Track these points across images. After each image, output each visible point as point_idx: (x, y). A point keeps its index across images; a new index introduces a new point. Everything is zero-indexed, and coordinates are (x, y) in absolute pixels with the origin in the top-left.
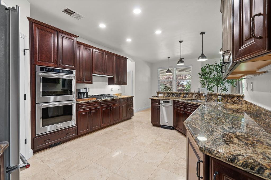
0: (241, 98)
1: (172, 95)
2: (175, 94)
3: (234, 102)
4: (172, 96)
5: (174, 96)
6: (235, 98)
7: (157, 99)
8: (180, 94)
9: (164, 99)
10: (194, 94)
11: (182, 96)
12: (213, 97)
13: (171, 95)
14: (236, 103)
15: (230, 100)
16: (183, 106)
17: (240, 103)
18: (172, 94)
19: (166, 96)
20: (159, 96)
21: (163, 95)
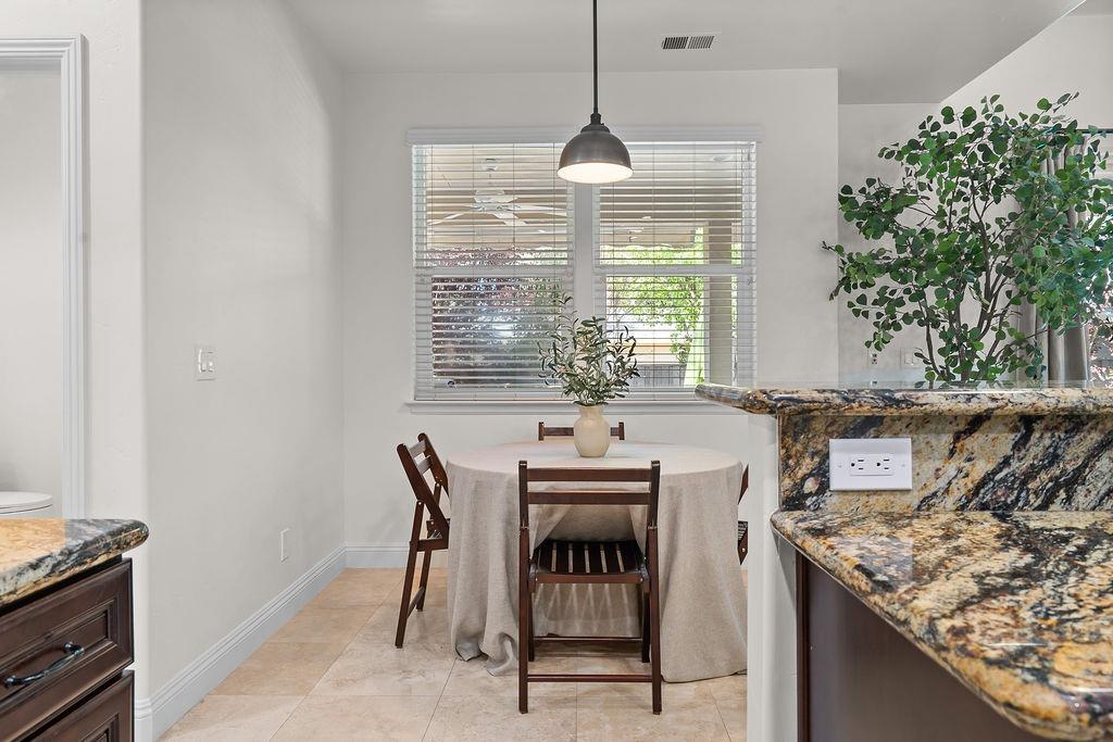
19: (986, 495)
20: (824, 487)
21: (929, 467)
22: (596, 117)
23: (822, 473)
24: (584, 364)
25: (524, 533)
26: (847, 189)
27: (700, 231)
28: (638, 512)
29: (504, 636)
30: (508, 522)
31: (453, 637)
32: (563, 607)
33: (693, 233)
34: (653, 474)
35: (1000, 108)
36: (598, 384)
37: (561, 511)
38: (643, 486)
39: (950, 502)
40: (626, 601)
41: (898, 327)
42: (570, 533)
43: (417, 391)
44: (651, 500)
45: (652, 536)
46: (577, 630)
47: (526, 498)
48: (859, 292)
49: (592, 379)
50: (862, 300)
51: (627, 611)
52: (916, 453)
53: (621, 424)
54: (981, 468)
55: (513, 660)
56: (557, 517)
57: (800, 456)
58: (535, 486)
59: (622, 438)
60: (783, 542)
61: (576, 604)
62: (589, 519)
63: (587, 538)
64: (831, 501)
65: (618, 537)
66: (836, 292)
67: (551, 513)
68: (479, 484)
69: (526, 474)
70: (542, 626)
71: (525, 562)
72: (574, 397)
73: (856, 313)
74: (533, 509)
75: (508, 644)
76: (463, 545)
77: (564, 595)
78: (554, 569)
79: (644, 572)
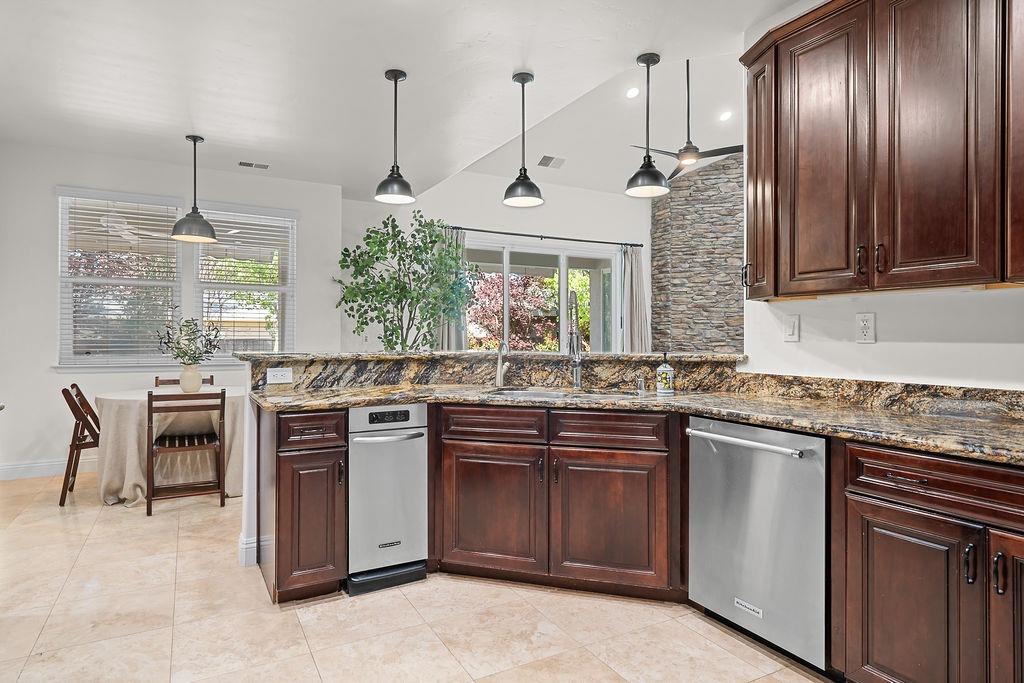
0: (726, 370)
1: (357, 372)
2: (370, 366)
3: (699, 386)
4: (354, 380)
5: (366, 380)
6: (705, 370)
7: (332, 409)
8: (400, 364)
9: (370, 404)
10: (500, 361)
11: (412, 375)
12: (602, 372)
13: (349, 374)
14: (706, 390)
15: (685, 376)
16: (529, 427)
17: (724, 388)
18: (354, 368)
19: (314, 384)
20: (265, 383)
21: (298, 376)
22: (195, 209)
23: (264, 379)
24: (187, 342)
25: (150, 428)
26: (346, 250)
27: (276, 252)
28: (215, 414)
29: (136, 486)
30: (140, 425)
31: (102, 492)
32: (172, 472)
33: (272, 253)
34: (222, 395)
35: (421, 217)
36: (195, 353)
37: (172, 416)
38: (218, 401)
39: (304, 386)
40: (209, 464)
41: (367, 324)
42: (177, 430)
43: (61, 358)
44: (221, 407)
45: (222, 425)
46: (180, 481)
47: (151, 410)
48: (352, 304)
49: (191, 350)
50: (352, 309)
51: (210, 468)
52: (294, 372)
53: (212, 377)
54: (313, 376)
55: (142, 498)
56: (170, 420)
57: (257, 374)
58: (156, 404)
59: (212, 384)
60: (252, 401)
61: (180, 469)
62: (189, 421)
63: (187, 433)
64: (267, 387)
65: (205, 431)
66: (340, 303)
67: (166, 418)
68: (121, 407)
69: (151, 398)
70: (159, 481)
71: (150, 445)
72: (180, 360)
73: (349, 315)
74: (155, 416)
75: (139, 490)
76: (110, 441)
77: (173, 463)
78: (167, 445)
79: (218, 443)
